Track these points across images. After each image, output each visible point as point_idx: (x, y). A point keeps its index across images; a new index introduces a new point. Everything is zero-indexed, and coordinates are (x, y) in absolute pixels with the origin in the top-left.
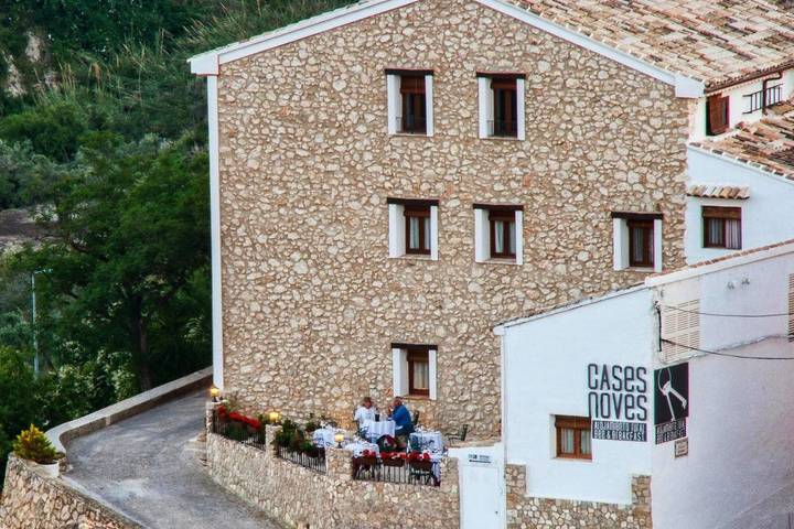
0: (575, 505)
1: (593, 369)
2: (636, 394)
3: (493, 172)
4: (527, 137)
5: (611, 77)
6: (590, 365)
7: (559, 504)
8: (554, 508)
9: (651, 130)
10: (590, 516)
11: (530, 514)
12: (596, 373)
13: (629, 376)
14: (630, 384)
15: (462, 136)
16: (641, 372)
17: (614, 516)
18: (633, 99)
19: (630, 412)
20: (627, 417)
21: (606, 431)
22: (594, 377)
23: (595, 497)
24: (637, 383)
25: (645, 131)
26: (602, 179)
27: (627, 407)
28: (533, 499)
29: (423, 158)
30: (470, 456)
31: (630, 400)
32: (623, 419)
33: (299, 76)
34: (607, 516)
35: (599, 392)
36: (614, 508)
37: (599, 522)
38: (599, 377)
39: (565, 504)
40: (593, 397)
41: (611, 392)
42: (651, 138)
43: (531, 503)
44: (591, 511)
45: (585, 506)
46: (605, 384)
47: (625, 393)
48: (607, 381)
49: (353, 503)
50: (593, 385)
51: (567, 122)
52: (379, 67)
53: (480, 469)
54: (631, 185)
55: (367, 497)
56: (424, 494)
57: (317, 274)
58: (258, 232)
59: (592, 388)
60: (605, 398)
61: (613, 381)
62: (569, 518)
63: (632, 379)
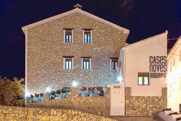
0: (146, 98)
1: (151, 58)
2: (163, 64)
3: (85, 50)
4: (93, 43)
5: (110, 30)
6: (150, 57)
7: (141, 98)
8: (140, 99)
9: (118, 41)
10: (150, 101)
11: (133, 101)
12: (152, 59)
13: (161, 59)
14: (162, 61)
15: (79, 43)
16: (165, 57)
17: (157, 100)
18: (114, 34)
19: (162, 69)
20: (161, 71)
21: (155, 76)
22: (151, 60)
23: (152, 95)
24: (164, 61)
25: (117, 41)
26: (108, 51)
27: (161, 68)
28: (134, 97)
29: (71, 48)
30: (114, 86)
31: (162, 66)
32: (159, 72)
33: (45, 31)
34: (155, 100)
35: (153, 64)
36: (157, 98)
37: (153, 102)
38: (153, 60)
39: (143, 97)
40: (151, 66)
41: (156, 64)
42: (118, 42)
43: (133, 98)
44: (151, 99)
45: (149, 97)
46: (155, 62)
47: (160, 64)
48: (155, 61)
49: (79, 103)
50: (151, 62)
51: (101, 39)
52: (62, 29)
53: (117, 90)
54: (114, 52)
55: (83, 100)
56: (100, 99)
57: (48, 73)
58: (35, 65)
59: (151, 63)
60: (155, 66)
61: (157, 61)
62: (144, 101)
63: (163, 60)
